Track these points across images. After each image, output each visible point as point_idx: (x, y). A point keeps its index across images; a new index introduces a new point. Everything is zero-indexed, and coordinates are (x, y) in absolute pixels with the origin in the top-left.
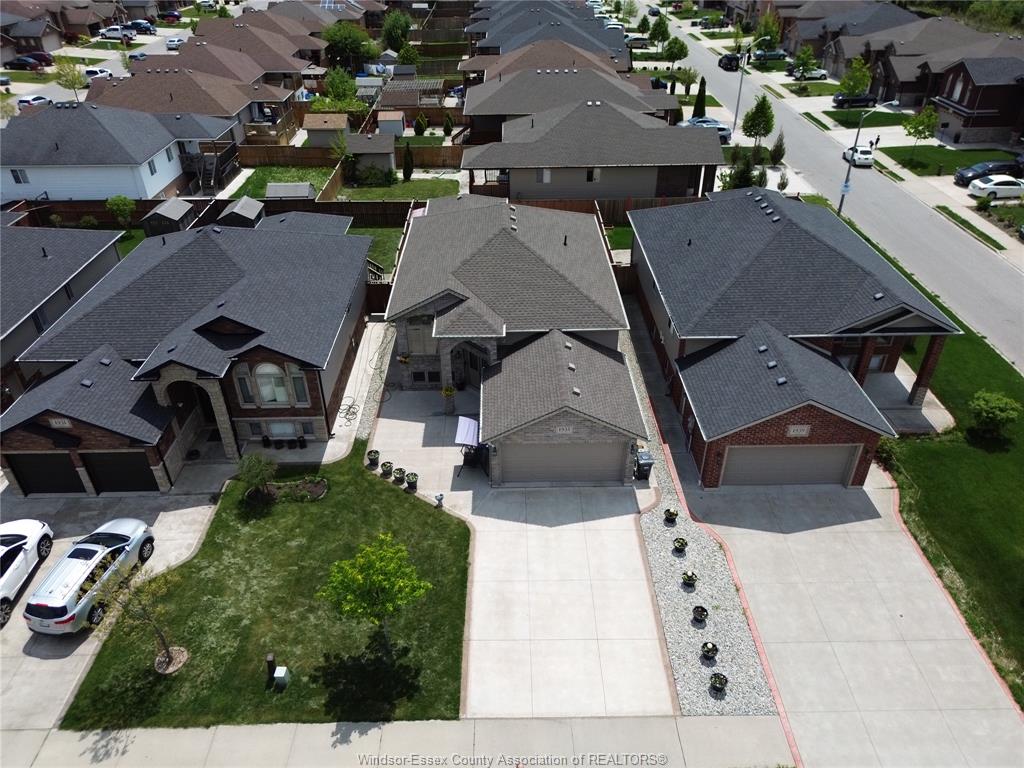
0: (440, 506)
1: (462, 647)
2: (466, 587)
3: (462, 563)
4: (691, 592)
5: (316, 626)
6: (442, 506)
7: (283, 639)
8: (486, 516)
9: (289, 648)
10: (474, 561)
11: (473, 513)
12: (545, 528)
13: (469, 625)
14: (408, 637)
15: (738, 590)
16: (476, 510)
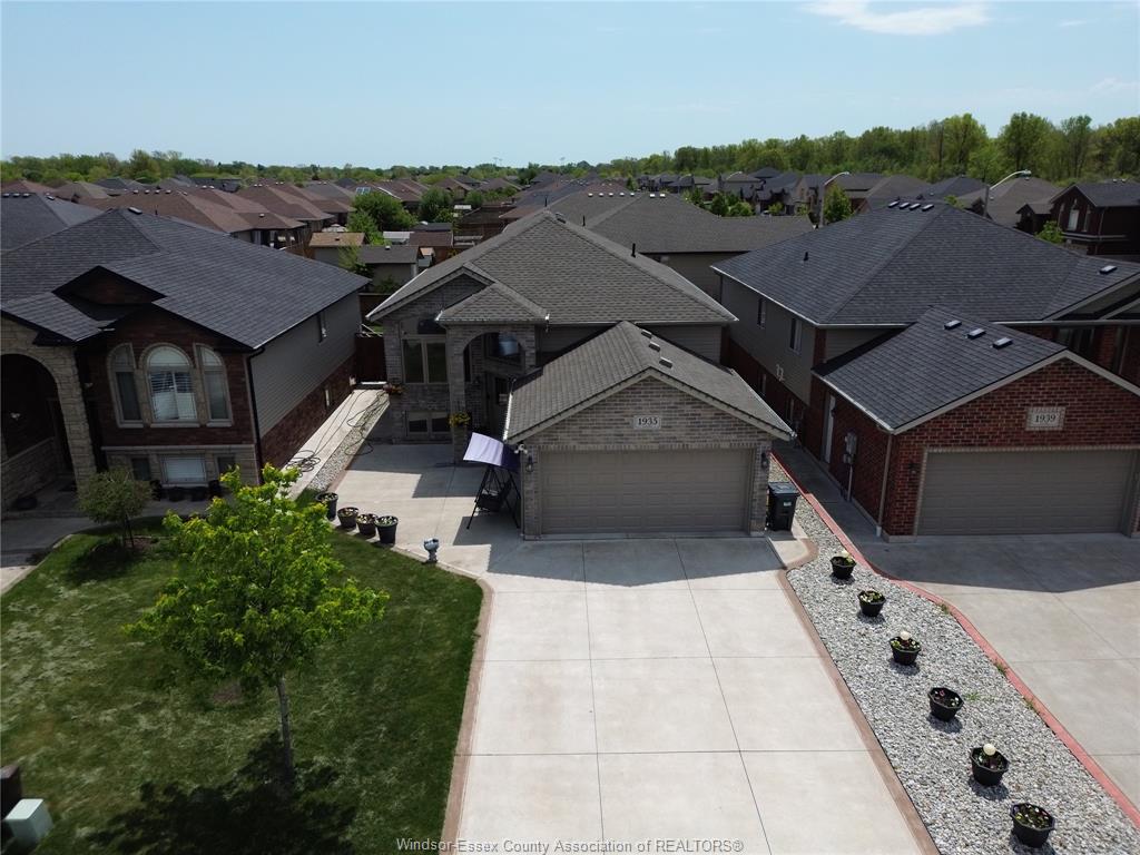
0: (432, 561)
1: (450, 767)
2: (468, 669)
3: (465, 635)
4: (911, 673)
5: (147, 734)
6: (436, 562)
7: (69, 759)
8: (513, 574)
9: (72, 774)
10: (486, 632)
11: (489, 571)
12: (620, 587)
13: (470, 729)
14: (338, 750)
15: (1002, 670)
16: (495, 566)
